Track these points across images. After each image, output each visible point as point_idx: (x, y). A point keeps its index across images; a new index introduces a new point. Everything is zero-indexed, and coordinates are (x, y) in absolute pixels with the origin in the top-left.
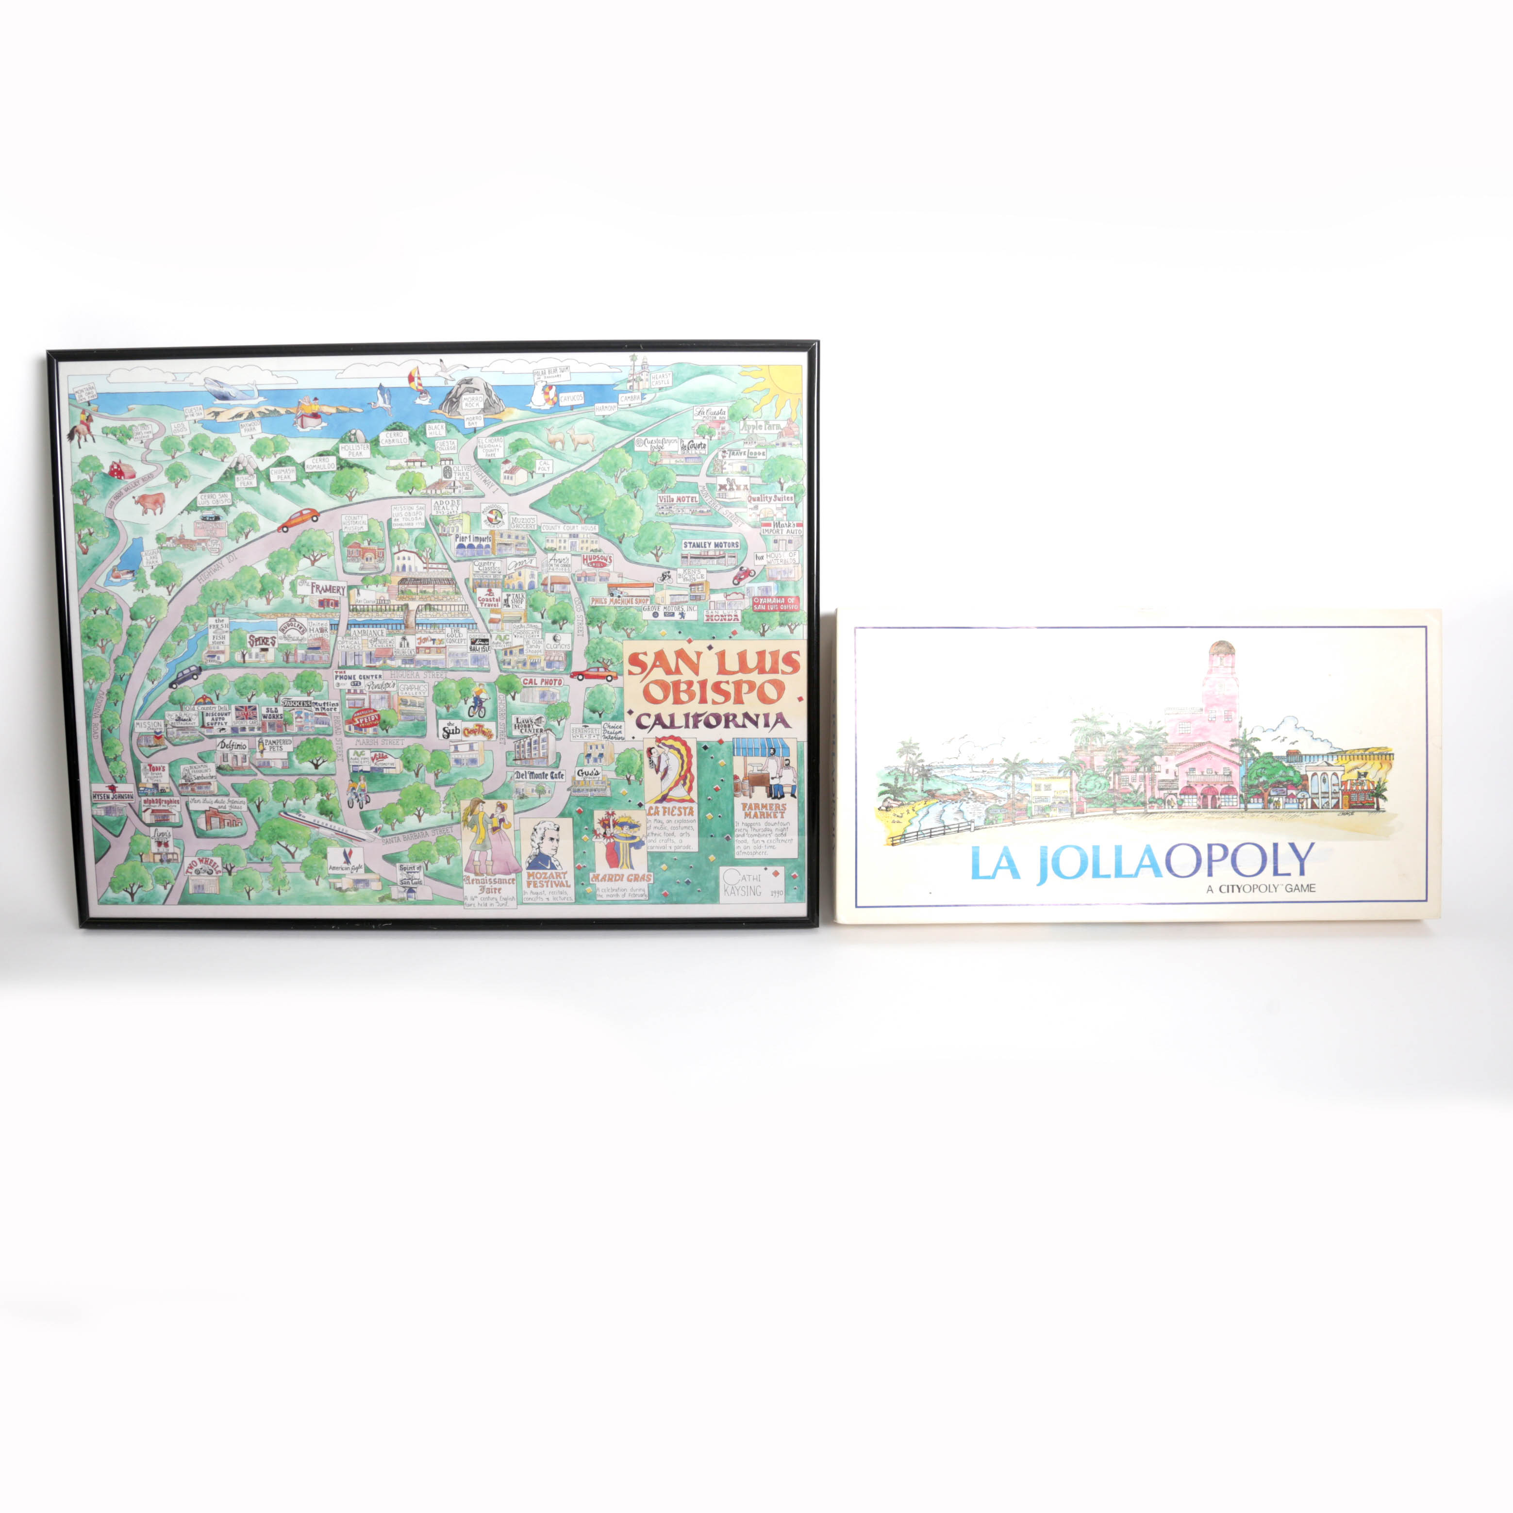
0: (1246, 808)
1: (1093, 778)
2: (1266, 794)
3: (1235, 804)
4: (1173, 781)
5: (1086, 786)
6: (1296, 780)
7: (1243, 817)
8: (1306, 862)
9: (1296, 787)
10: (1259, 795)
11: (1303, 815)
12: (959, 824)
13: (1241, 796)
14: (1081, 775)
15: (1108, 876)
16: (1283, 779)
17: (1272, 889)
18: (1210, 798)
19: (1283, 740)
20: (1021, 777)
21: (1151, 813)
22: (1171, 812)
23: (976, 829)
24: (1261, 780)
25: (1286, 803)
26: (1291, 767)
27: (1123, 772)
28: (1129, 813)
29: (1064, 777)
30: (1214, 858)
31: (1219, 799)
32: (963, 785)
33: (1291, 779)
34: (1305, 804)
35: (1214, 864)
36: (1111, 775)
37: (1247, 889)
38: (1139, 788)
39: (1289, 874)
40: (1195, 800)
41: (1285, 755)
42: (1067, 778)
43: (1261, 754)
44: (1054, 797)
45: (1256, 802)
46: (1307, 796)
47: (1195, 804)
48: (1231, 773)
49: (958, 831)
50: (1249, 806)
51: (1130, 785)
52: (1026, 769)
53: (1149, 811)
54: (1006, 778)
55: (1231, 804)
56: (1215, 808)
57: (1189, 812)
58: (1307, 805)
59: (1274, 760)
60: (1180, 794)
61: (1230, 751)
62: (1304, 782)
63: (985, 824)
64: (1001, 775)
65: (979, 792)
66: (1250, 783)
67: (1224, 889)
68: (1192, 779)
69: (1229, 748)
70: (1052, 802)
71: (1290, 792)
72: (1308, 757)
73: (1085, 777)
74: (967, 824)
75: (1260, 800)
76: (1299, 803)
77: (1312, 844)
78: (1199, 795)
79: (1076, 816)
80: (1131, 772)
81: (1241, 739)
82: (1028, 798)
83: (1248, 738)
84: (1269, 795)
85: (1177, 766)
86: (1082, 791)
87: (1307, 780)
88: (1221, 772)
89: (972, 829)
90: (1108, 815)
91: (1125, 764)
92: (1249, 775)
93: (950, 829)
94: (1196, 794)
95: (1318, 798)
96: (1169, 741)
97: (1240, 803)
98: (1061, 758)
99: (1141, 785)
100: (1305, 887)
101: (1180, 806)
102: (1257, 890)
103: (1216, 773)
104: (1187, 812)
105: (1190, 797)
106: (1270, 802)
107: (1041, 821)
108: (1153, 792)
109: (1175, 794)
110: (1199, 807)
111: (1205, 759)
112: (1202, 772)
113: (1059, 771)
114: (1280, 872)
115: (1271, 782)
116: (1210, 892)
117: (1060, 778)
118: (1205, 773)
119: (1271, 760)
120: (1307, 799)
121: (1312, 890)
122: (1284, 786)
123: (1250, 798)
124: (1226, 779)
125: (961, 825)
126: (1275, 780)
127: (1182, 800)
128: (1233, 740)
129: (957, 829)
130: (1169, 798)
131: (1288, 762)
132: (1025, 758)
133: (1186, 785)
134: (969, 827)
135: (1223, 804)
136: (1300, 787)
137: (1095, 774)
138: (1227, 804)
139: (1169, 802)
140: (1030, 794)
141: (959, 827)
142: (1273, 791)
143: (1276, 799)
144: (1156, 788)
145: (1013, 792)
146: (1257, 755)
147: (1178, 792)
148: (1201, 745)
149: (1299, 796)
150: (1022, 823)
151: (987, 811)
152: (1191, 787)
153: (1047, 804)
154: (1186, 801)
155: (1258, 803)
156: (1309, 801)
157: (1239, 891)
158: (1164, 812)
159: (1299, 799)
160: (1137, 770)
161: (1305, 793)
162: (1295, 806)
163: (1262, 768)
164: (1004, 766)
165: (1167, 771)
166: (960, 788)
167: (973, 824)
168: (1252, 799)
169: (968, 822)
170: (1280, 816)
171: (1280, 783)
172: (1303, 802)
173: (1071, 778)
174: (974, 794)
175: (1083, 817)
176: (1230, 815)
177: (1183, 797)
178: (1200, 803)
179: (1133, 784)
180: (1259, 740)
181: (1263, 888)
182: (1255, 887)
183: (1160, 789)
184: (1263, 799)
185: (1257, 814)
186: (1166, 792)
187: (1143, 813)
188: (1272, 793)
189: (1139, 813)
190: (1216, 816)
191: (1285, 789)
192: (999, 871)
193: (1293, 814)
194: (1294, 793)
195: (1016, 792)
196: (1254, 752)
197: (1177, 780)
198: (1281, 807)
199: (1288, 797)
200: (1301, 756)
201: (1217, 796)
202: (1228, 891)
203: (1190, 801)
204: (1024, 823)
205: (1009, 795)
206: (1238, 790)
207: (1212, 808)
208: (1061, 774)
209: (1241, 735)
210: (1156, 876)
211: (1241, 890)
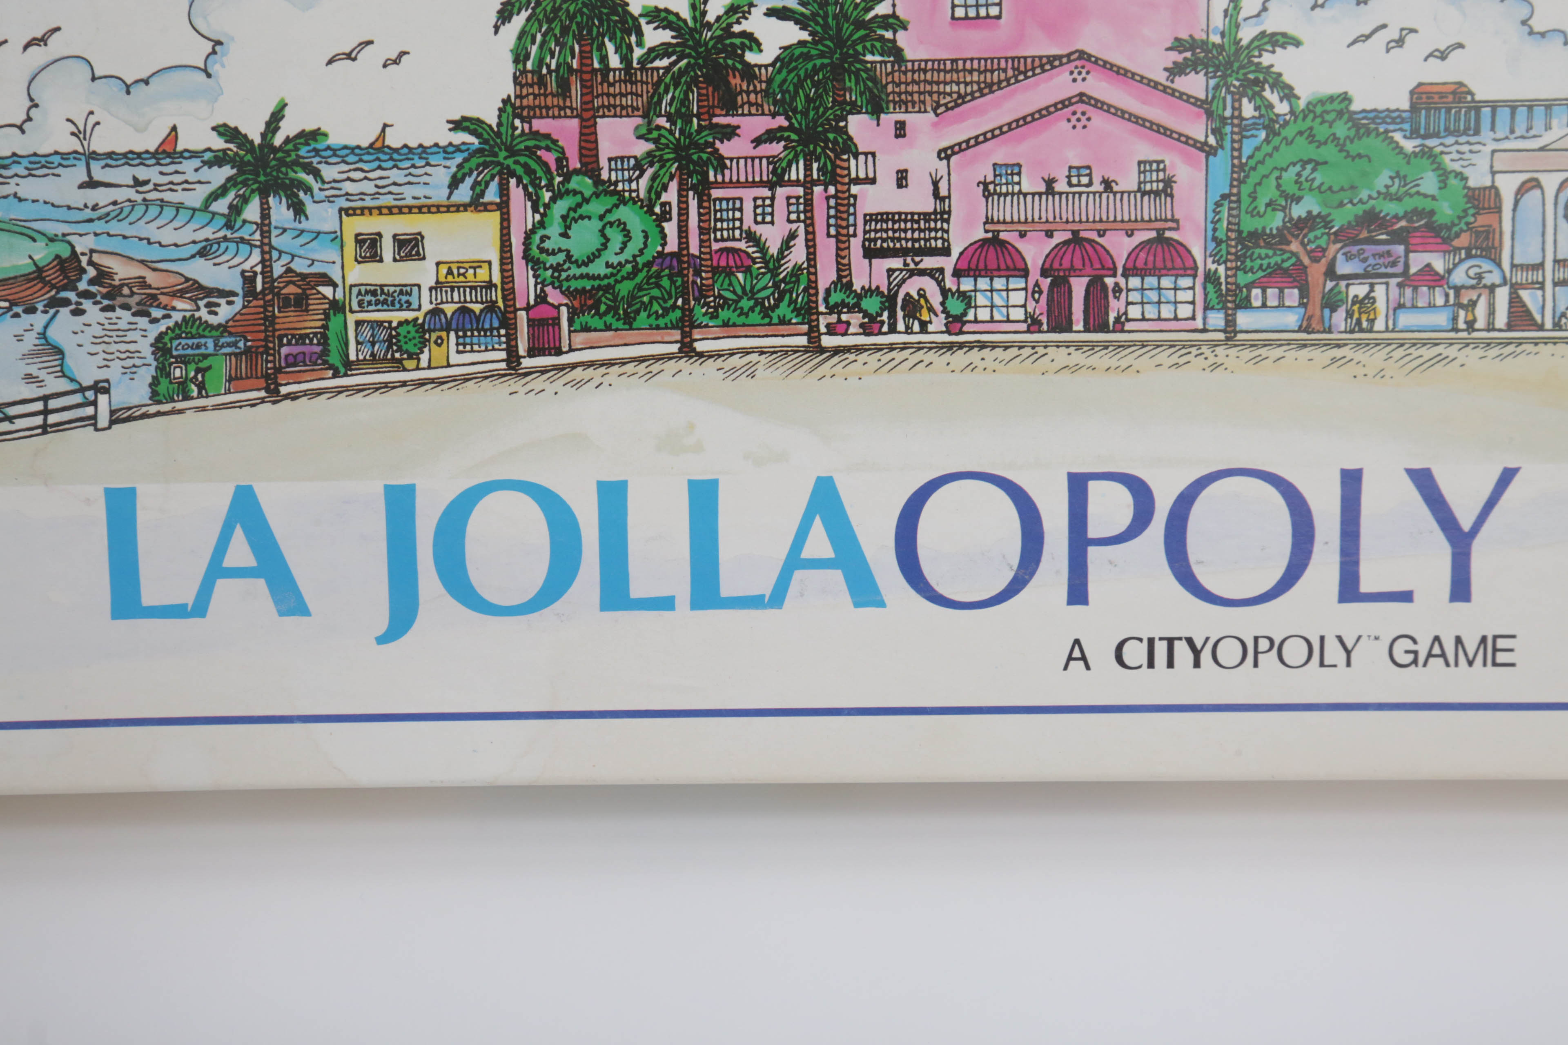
0: (1230, 329)
1: (596, 207)
2: (1316, 272)
3: (1185, 311)
4: (926, 217)
5: (564, 244)
6: (1446, 212)
7: (1216, 366)
8: (1478, 547)
9: (1446, 241)
10: (1286, 271)
11: (1471, 355)
12: (45, 399)
13: (1211, 278)
14: (547, 196)
15: (666, 604)
16: (1389, 208)
17: (1334, 653)
18: (1079, 286)
19: (1400, 42)
20: (298, 209)
21: (837, 351)
22: (919, 347)
23: (117, 418)
24: (1298, 211)
25: (1401, 306)
26: (1427, 153)
27: (717, 185)
28: (746, 352)
29: (476, 204)
30: (1092, 533)
31: (1117, 289)
32: (52, 240)
33: (1428, 204)
34: (1481, 310)
35: (1092, 551)
36: (671, 196)
37: (1230, 652)
38: (787, 244)
39: (1406, 597)
40: (1017, 298)
41: (1405, 105)
42: (486, 208)
43: (1302, 104)
44: (438, 286)
45: (1272, 302)
46: (1493, 278)
47: (1017, 314)
48: (1169, 182)
49: (45, 429)
50: (1243, 319)
51: (751, 237)
52: (316, 174)
53: (828, 341)
54: (235, 210)
55: (1167, 311)
56: (1103, 327)
57: (994, 346)
58: (1491, 312)
59: (1357, 126)
60: (957, 273)
61: (1165, 89)
62: (1482, 220)
63: (155, 397)
64: (215, 196)
65: (122, 271)
66: (1249, 224)
67: (1135, 653)
68: (1006, 210)
69: (1161, 77)
70: (427, 307)
71: (1417, 262)
72: (1504, 114)
73: (561, 207)
74: (77, 398)
75: (1292, 296)
76: (1461, 306)
77: (1507, 476)
78: (1035, 275)
79: (527, 363)
80: (754, 184)
81: (1216, 39)
82: (327, 291)
83: (1246, 34)
84: (1331, 273)
85: (945, 154)
86: (552, 260)
87: (1498, 210)
88: (1128, 181)
89: (103, 421)
90: (658, 358)
91: (726, 149)
92: (1246, 190)
93: (10, 419)
94: (1025, 273)
95: (1542, 286)
96: (909, 54)
97: (1207, 308)
98: (458, 125)
99: (792, 236)
100: (1471, 646)
101: (955, 323)
102: (1269, 660)
103: (1108, 184)
104: (982, 346)
105: (999, 283)
106: (1331, 303)
107: (387, 386)
108: (843, 268)
109: (936, 274)
110: (1033, 325)
111: (1060, 126)
112: (1050, 183)
113: (455, 183)
114: (1366, 586)
115: (1341, 218)
116: (1077, 666)
117: (460, 208)
118: (1061, 186)
119: (1341, 130)
120: (1492, 288)
121: (1501, 657)
122: (1398, 237)
123: (1250, 286)
124: (1148, 208)
125: (53, 404)
126: (1360, 209)
127: (966, 298)
128: (1178, 45)
129: (38, 420)
130: (912, 287)
131: (1414, 133)
132: (310, 127)
133: (980, 234)
134: (90, 410)
135: (1134, 312)
136: (1464, 240)
137: (603, 188)
138: (1151, 312)
139: (912, 307)
140: (337, 278)
141: (46, 412)
142: (1349, 257)
143: (1359, 290)
144: (856, 245)
145: (267, 264)
146: (1282, 108)
147: (948, 264)
148: (1051, 63)
149: (1459, 277)
150: (305, 393)
151: (161, 347)
152: (1003, 244)
153: (409, 315)
154: (981, 300)
155: (1281, 306)
156: (1502, 295)
157: (1197, 664)
158: (891, 347)
159: (1458, 289)
160: (777, 179)
161: (1486, 265)
162: (1441, 319)
163: (1305, 163)
164: (219, 159)
165: (902, 179)
166: (42, 253)
167: (103, 399)
168: (1256, 292)
169: (82, 390)
170: (1375, 358)
171: (1371, 219)
172: (1473, 304)
173: (503, 207)
174: (102, 276)
175: (560, 368)
176: (1164, 357)
177: (967, 285)
178: (1039, 308)
179: (763, 231)
180: (1297, 43)
181: (1295, 651)
182: (1264, 645)
183: (870, 253)
184: (1304, 293)
185: (1278, 352)
186: (896, 263)
187: (806, 350)
188: (1344, 268)
189: (786, 352)
190: (1102, 359)
191: (1400, 249)
192: (222, 586)
193: (1427, 353)
194: (1439, 265)
195: (278, 270)
196: (1271, 95)
197: (944, 215)
198: (1379, 325)
199: (1408, 280)
200: (1477, 107)
201: (1109, 281)
202: (1151, 664)
203: (998, 300)
204: (319, 393)
205: (248, 280)
206: (1197, 252)
207: (1087, 330)
208: (464, 193)
209: (1218, 21)
210: (857, 605)
211: (1206, 656)
